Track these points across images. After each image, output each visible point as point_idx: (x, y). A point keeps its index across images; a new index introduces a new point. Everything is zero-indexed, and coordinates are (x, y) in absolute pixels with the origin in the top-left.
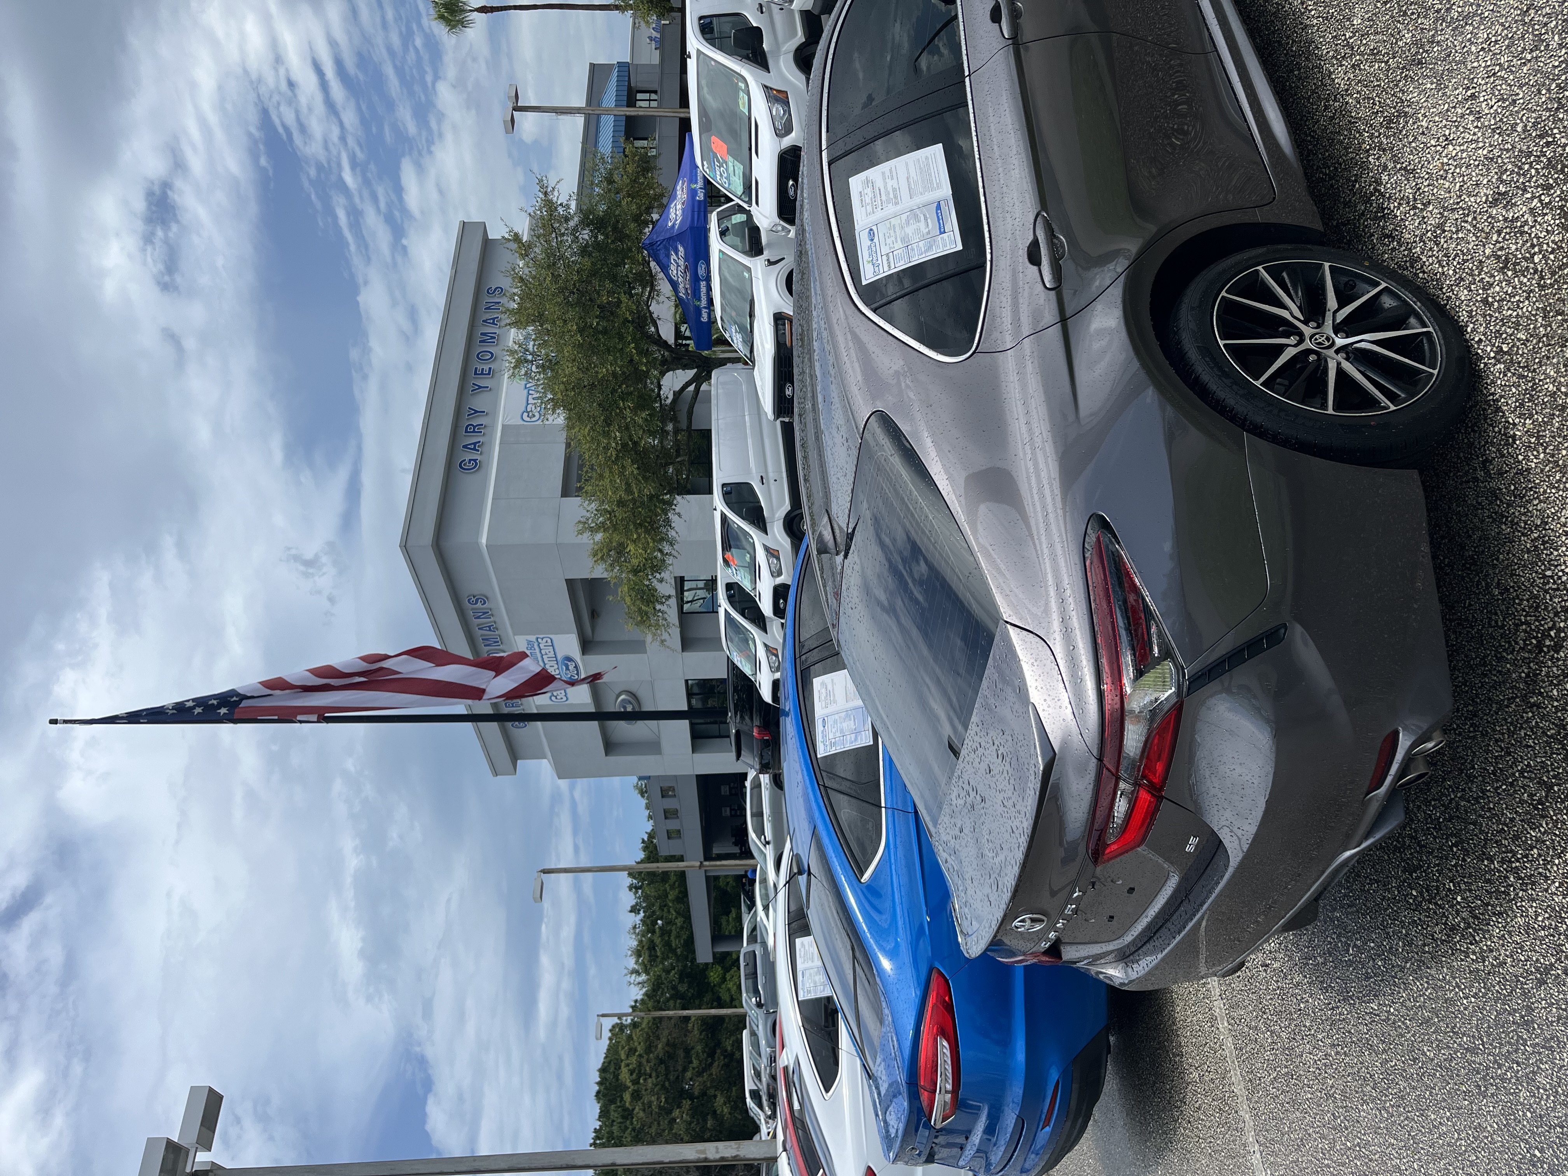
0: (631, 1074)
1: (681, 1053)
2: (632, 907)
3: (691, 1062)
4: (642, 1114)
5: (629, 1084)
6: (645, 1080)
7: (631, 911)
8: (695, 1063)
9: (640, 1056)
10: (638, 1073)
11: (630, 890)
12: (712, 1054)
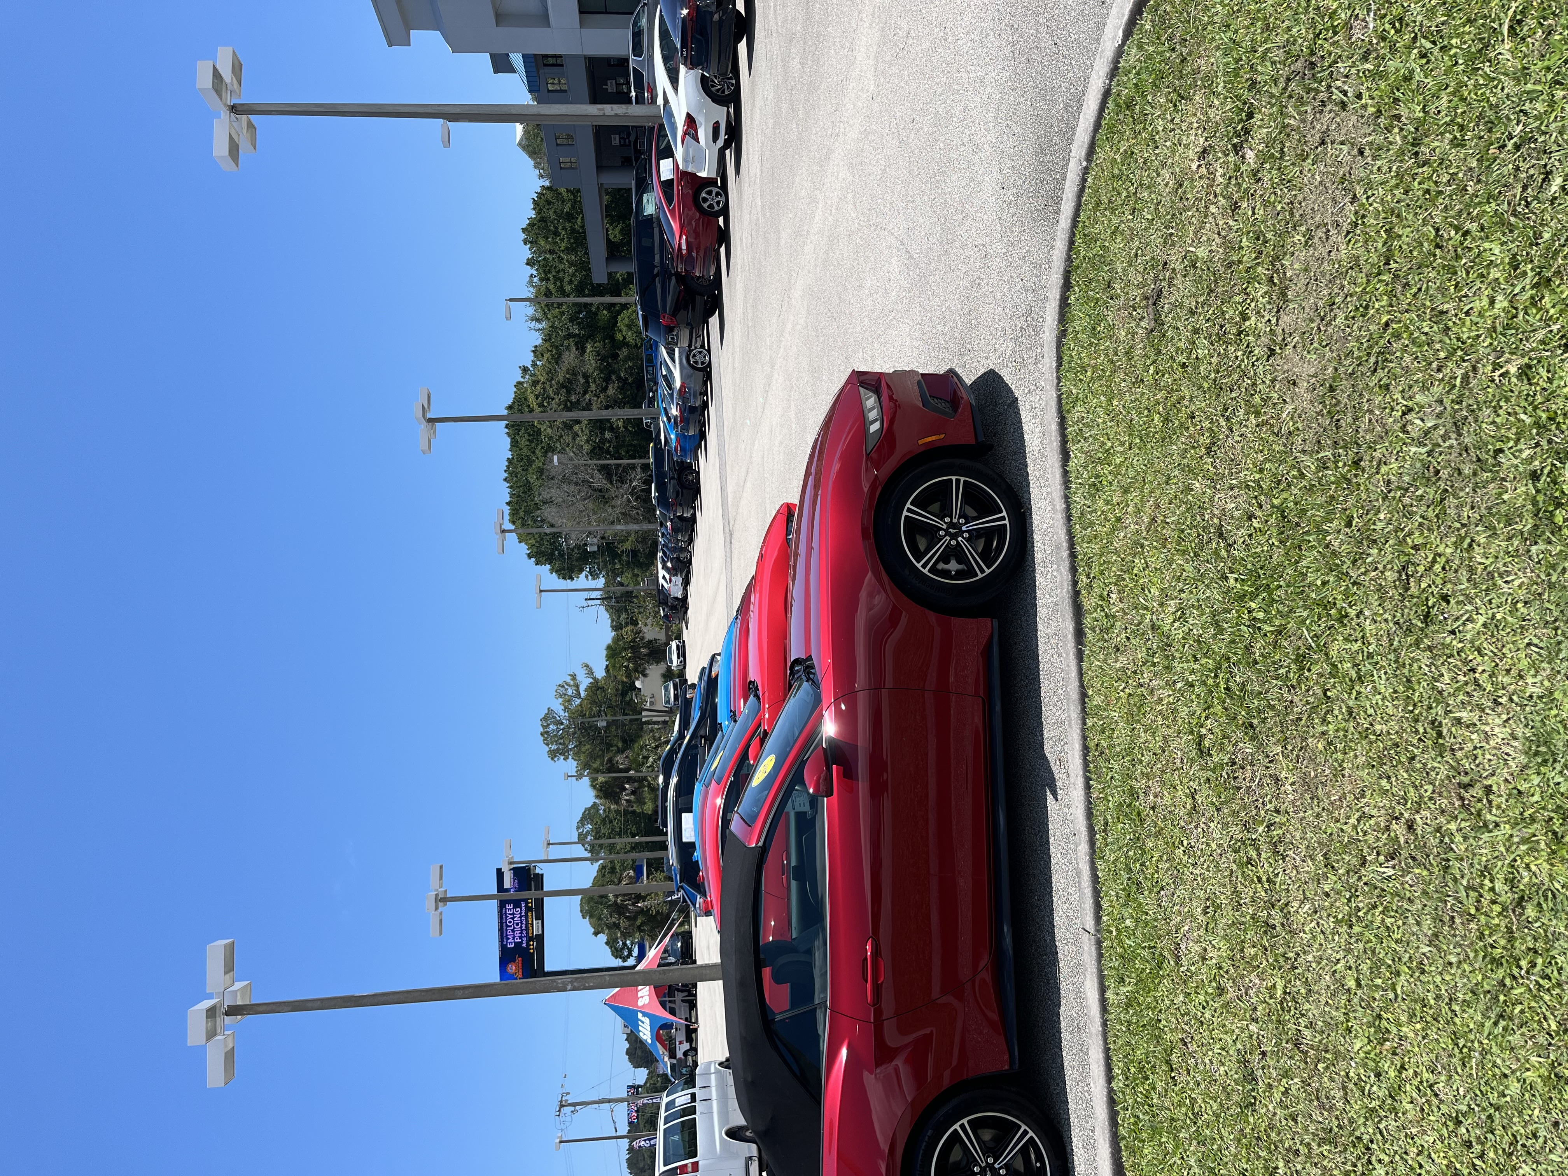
0: (537, 399)
1: (582, 381)
2: (528, 259)
3: (589, 387)
4: (549, 431)
5: (536, 407)
6: (548, 403)
7: (527, 264)
8: (593, 387)
9: (543, 383)
10: (544, 398)
11: (525, 244)
12: (607, 380)
